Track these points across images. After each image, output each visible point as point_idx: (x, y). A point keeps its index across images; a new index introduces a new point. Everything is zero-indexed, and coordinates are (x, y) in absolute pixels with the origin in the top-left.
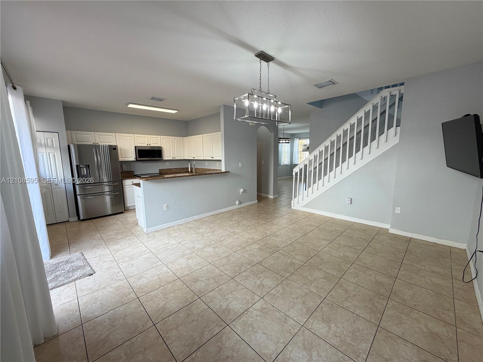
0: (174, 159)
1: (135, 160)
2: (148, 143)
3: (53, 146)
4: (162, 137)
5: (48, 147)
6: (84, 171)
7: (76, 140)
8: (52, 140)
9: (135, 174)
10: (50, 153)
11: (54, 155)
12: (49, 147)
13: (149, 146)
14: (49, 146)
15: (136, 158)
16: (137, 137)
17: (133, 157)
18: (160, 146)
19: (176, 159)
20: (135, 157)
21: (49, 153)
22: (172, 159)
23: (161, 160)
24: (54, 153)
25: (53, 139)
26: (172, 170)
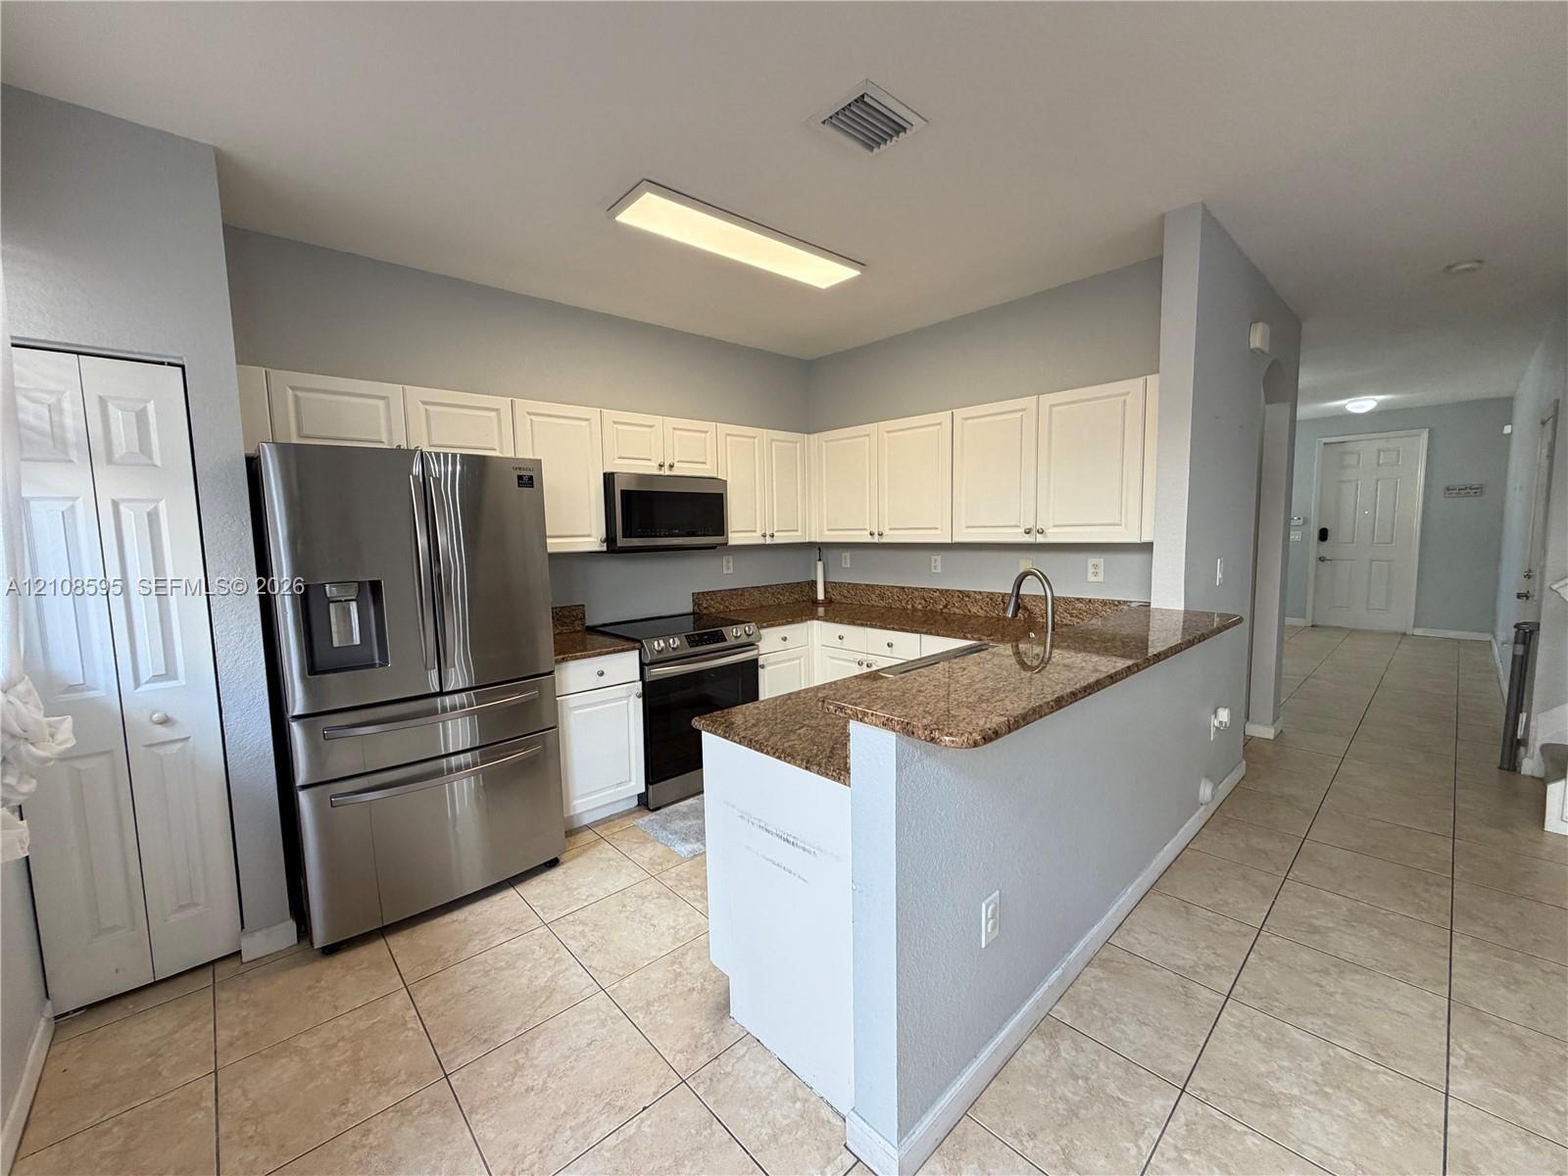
0: (769, 541)
1: (605, 548)
2: (661, 461)
3: (145, 460)
4: (724, 428)
5: (110, 459)
6: (348, 626)
7: (299, 428)
8: (141, 418)
9: (589, 623)
10: (122, 508)
11: (153, 518)
12: (118, 464)
13: (668, 473)
14: (117, 454)
15: (610, 539)
16: (615, 422)
17: (594, 532)
18: (715, 475)
19: (777, 540)
20: (602, 532)
21: (115, 505)
22: (761, 541)
23: (712, 547)
24: (151, 507)
25: (151, 407)
26: (747, 594)
